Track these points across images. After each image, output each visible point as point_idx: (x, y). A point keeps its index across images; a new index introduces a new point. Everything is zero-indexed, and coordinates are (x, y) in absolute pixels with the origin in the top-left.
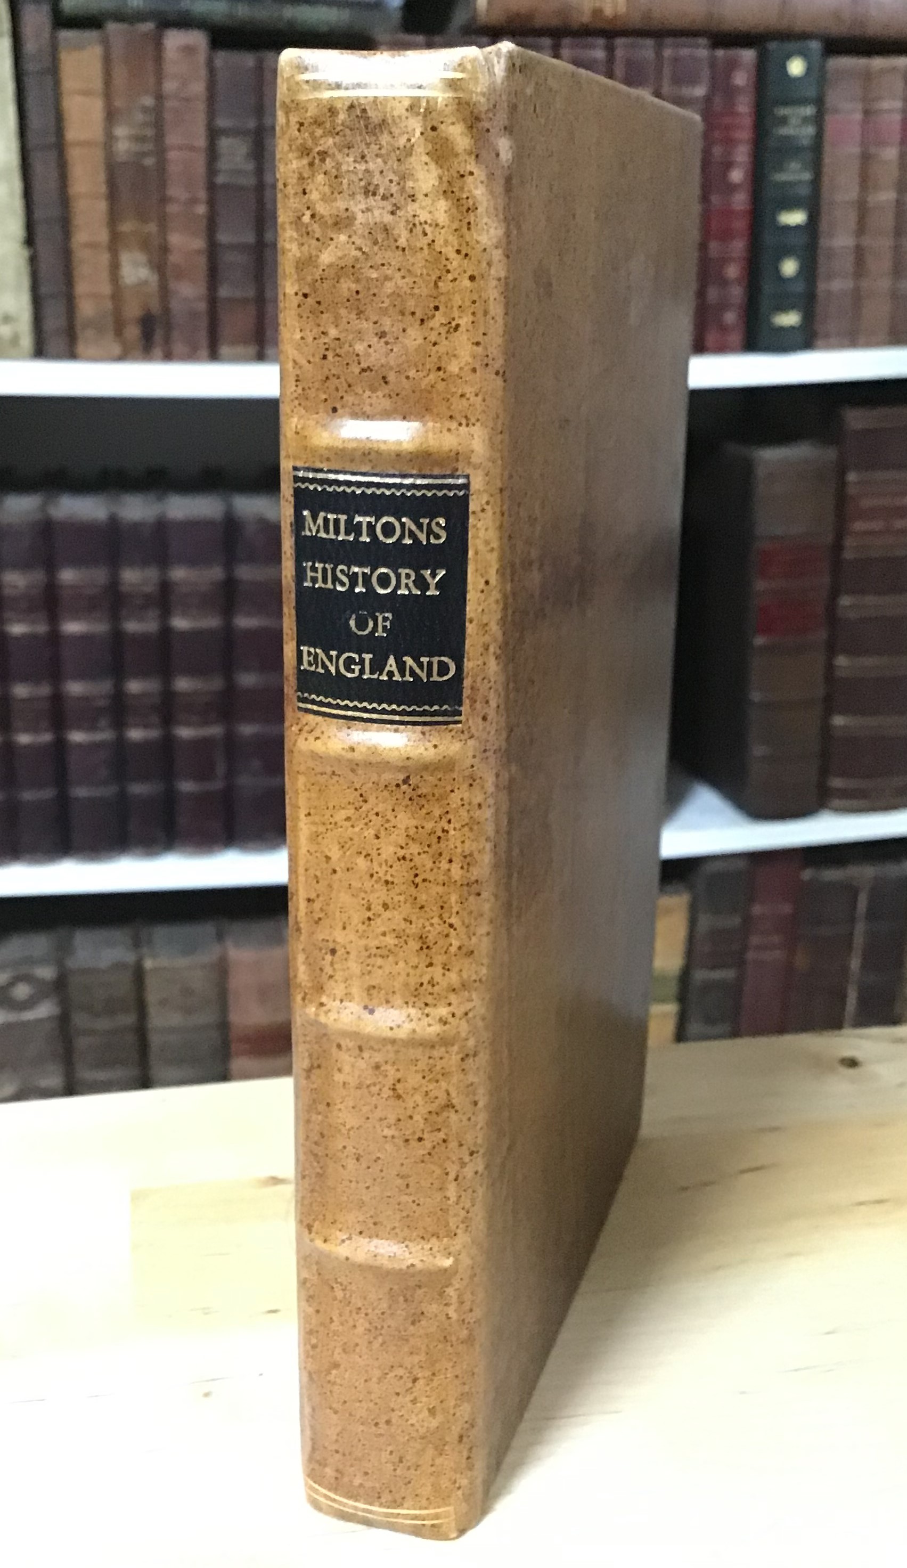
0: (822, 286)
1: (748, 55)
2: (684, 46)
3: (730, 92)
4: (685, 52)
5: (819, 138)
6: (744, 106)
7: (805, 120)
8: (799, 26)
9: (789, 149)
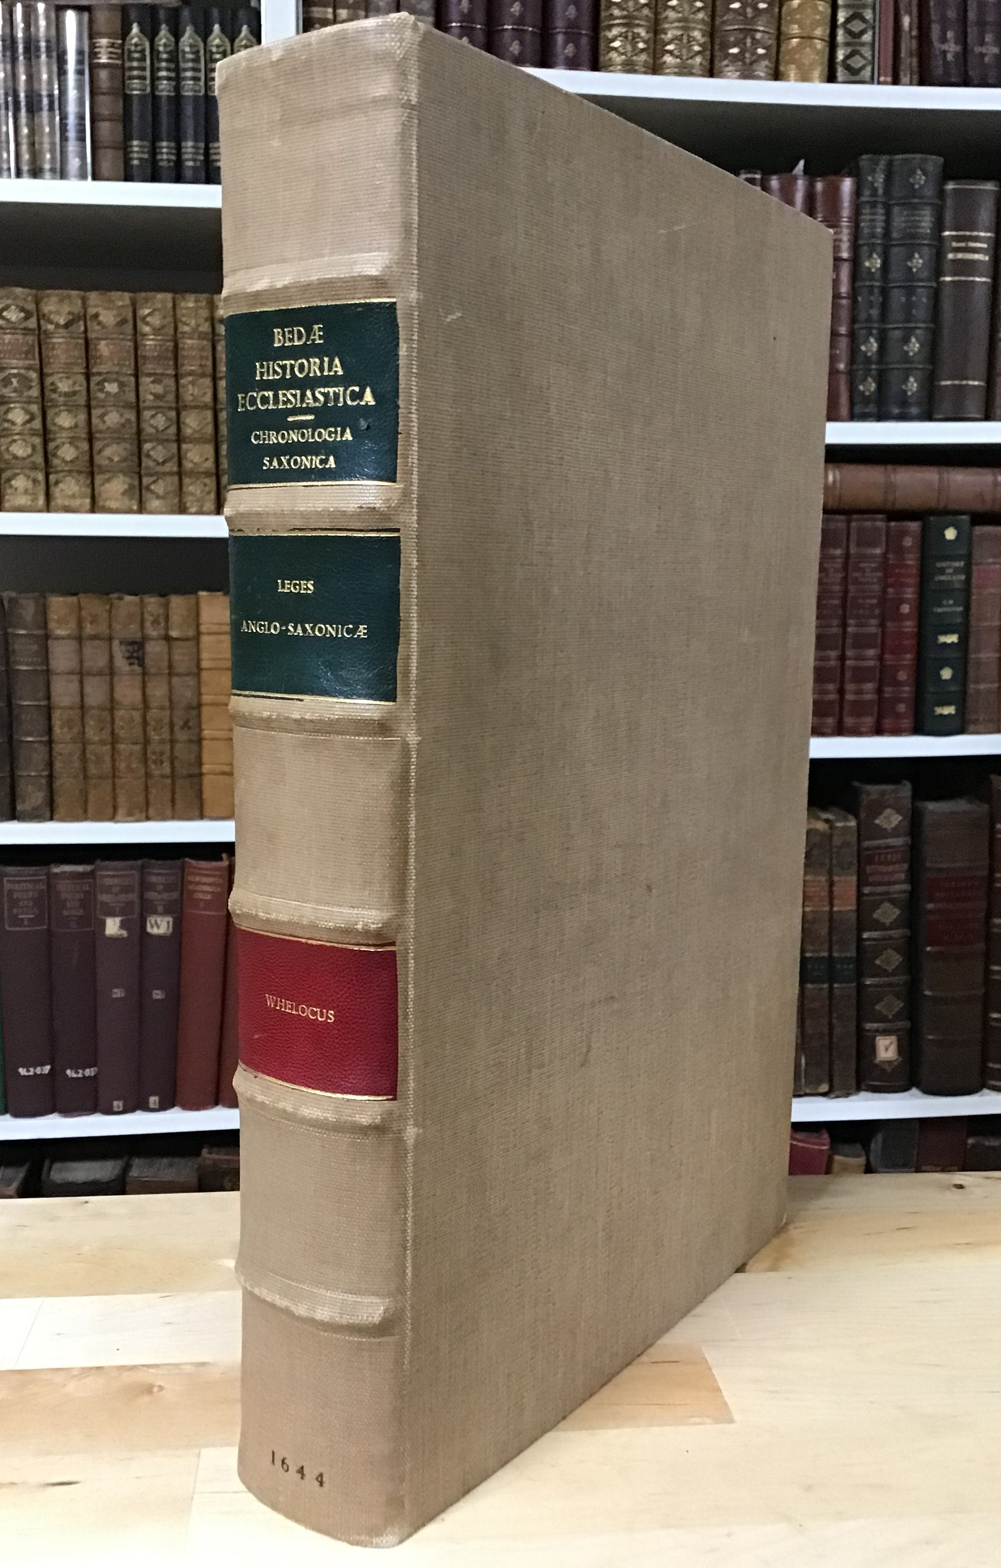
0: (972, 687)
1: (914, 526)
2: (867, 520)
3: (901, 551)
4: (868, 524)
5: (968, 581)
6: (911, 560)
7: (957, 571)
8: (951, 507)
9: (945, 590)
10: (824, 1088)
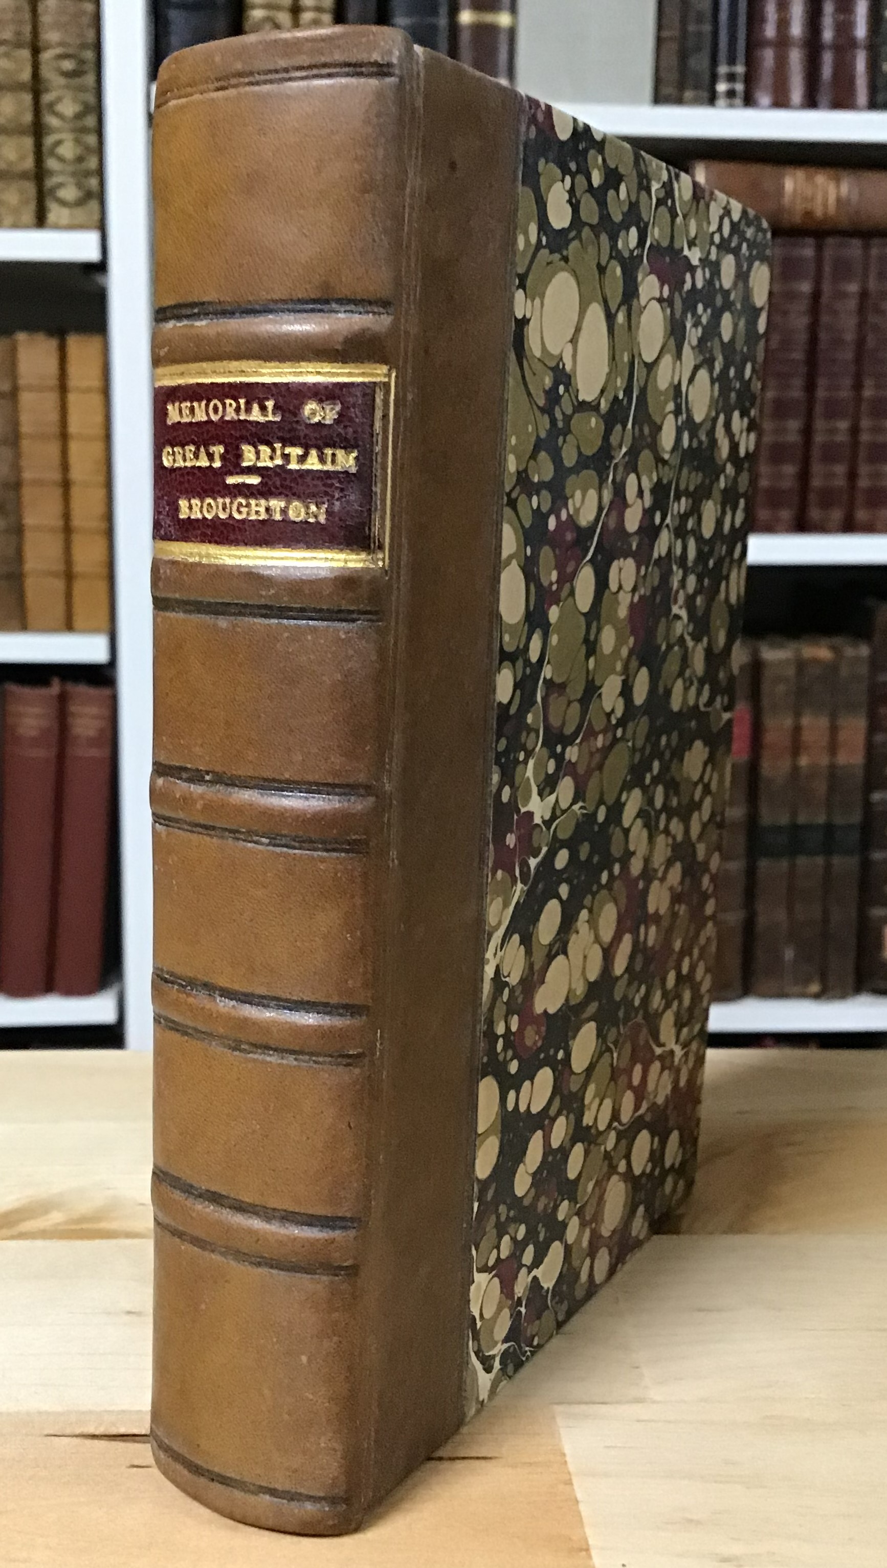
10: (815, 988)
